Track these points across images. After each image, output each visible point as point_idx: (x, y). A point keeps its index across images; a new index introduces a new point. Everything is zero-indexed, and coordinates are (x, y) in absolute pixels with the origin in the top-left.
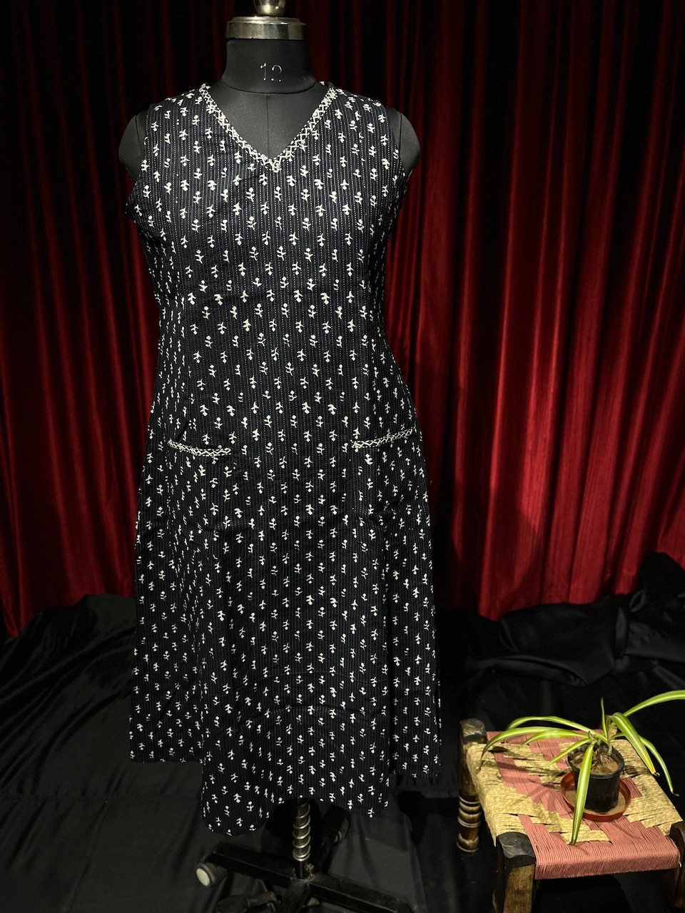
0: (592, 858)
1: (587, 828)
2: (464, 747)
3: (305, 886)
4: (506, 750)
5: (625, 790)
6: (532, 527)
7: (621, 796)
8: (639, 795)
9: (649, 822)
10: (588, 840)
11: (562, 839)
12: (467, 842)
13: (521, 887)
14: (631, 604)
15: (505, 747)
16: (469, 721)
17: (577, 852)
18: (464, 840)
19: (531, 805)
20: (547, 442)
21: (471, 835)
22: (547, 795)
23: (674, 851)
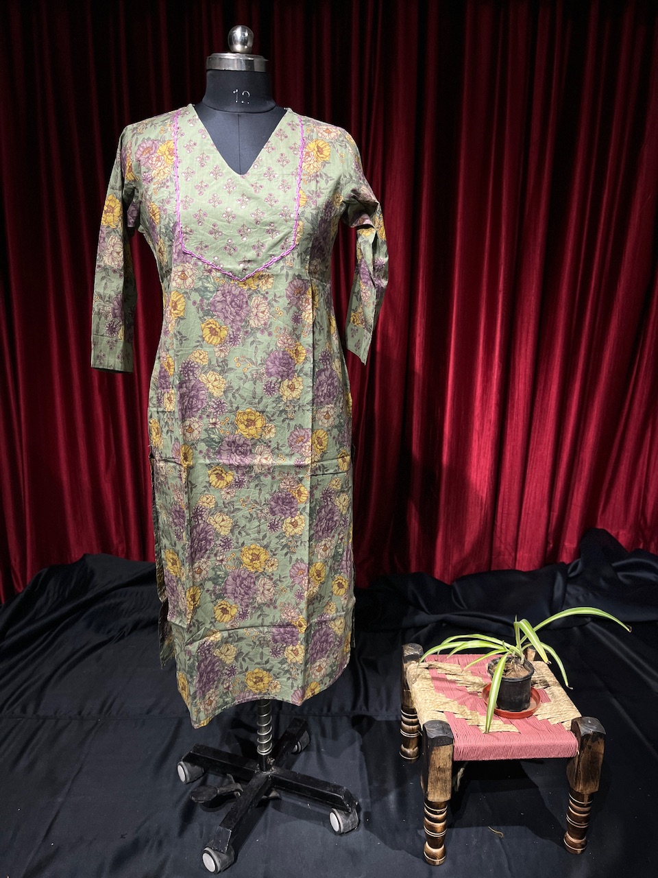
0: (502, 743)
1: (502, 723)
2: (405, 665)
3: (267, 777)
4: (440, 668)
5: (536, 696)
6: (480, 498)
7: (533, 702)
8: (550, 701)
10: (501, 730)
11: (479, 729)
12: (409, 751)
13: (442, 765)
14: (569, 570)
15: (438, 665)
16: (409, 644)
17: (490, 739)
18: (406, 749)
19: (456, 706)
20: (492, 423)
21: (411, 744)
22: (471, 700)
23: (573, 741)
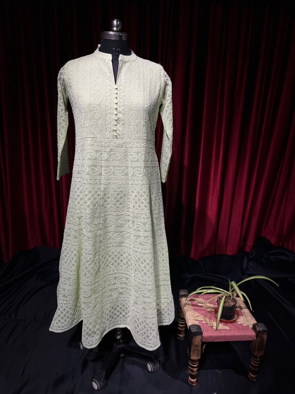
0: (223, 334)
1: (222, 325)
2: (180, 299)
3: (120, 348)
4: (195, 300)
5: (237, 313)
6: (212, 223)
7: (236, 316)
8: (243, 315)
9: (245, 324)
10: (222, 329)
11: (213, 328)
12: (181, 336)
13: (197, 344)
14: (250, 255)
15: (195, 299)
16: (182, 290)
17: (218, 332)
18: (179, 335)
19: (203, 318)
20: (218, 190)
21: (182, 333)
22: (209, 315)
23: (253, 333)
